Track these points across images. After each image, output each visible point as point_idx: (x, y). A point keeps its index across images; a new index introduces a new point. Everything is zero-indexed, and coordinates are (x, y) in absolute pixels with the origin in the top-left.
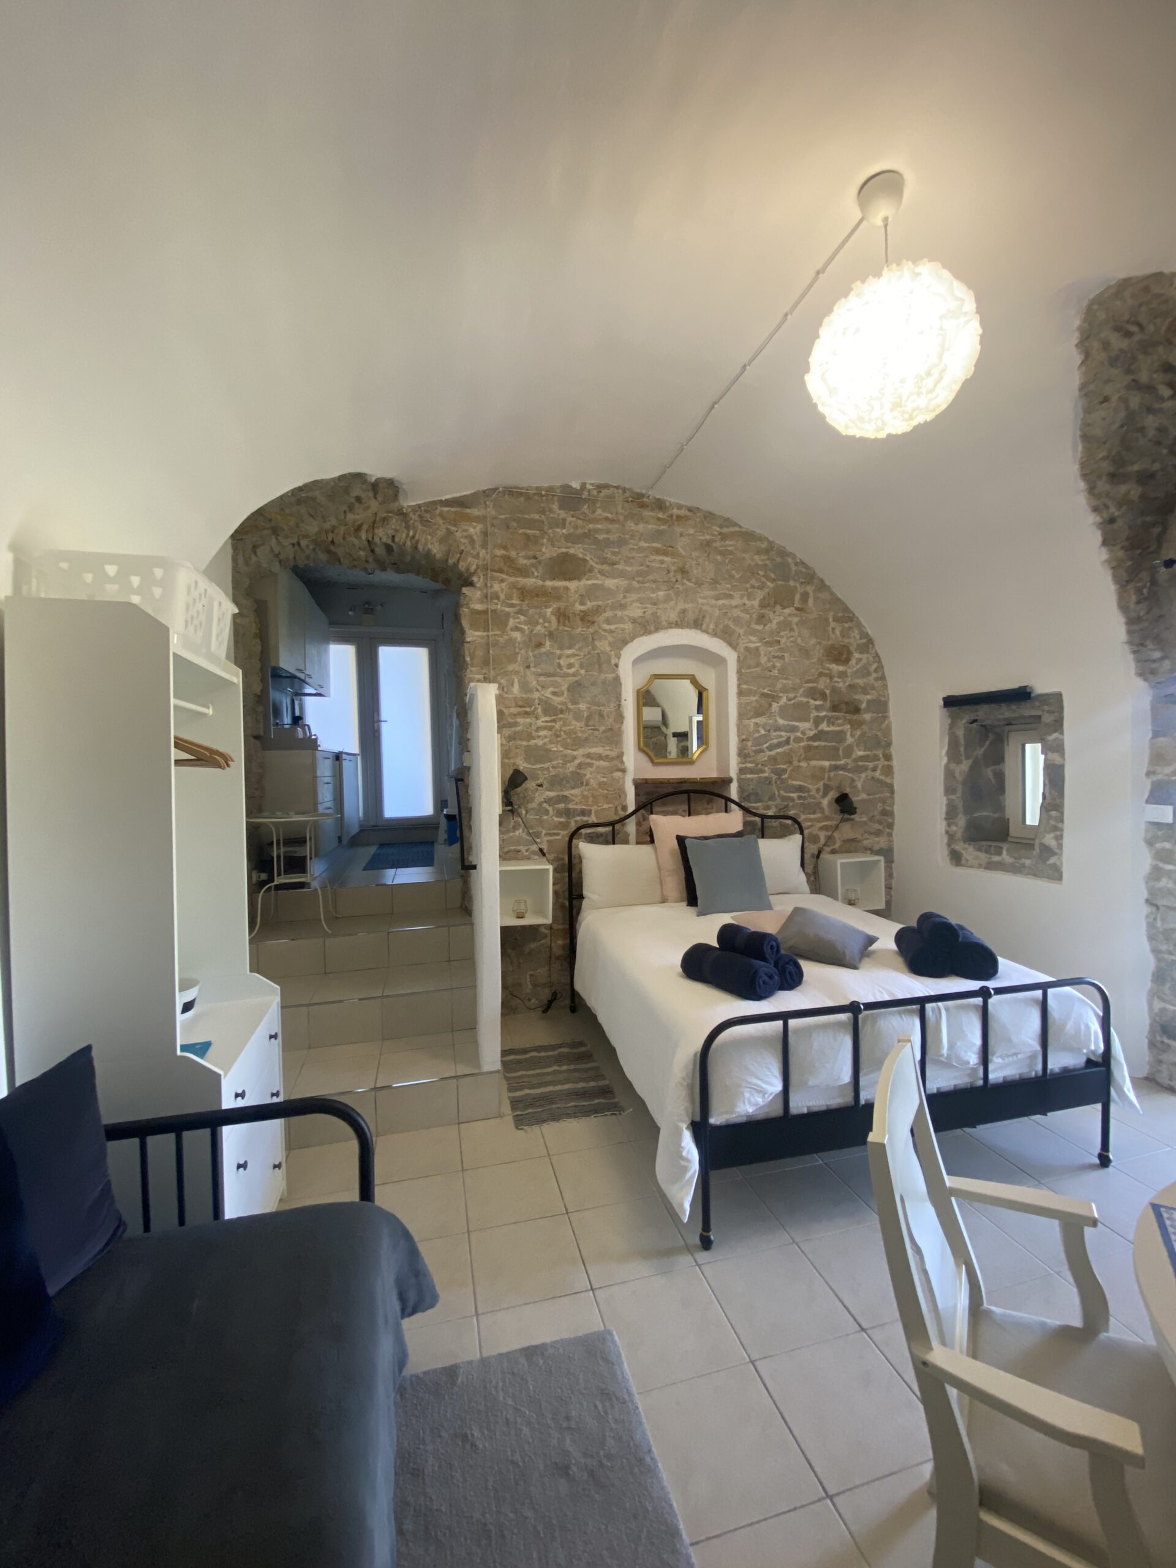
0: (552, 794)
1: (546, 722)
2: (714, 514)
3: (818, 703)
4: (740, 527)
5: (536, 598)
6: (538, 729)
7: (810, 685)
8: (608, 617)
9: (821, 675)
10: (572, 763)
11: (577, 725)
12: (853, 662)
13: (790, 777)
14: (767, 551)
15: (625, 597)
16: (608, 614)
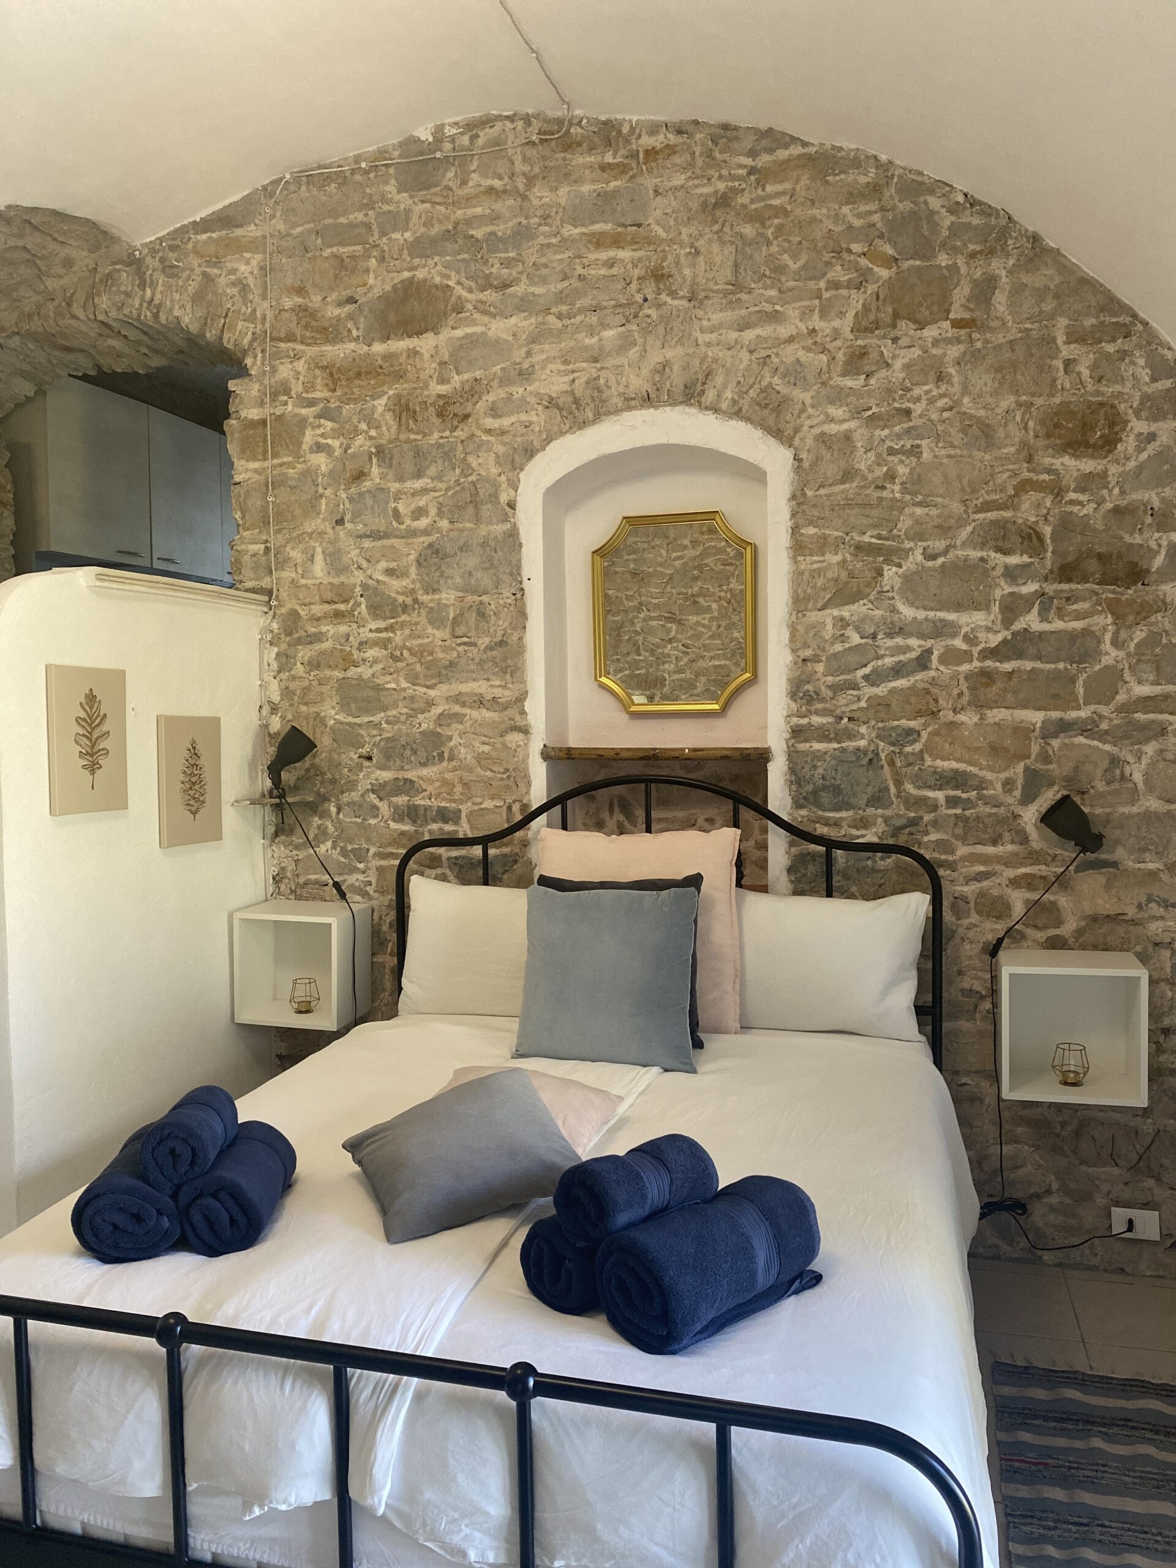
0: (386, 775)
1: (378, 630)
2: (736, 128)
3: (1014, 560)
4: (805, 144)
5: (357, 382)
6: (363, 645)
7: (992, 515)
8: (494, 402)
9: (1023, 487)
10: (427, 714)
11: (436, 635)
12: (1128, 444)
13: (928, 748)
14: (875, 190)
15: (529, 354)
16: (496, 395)
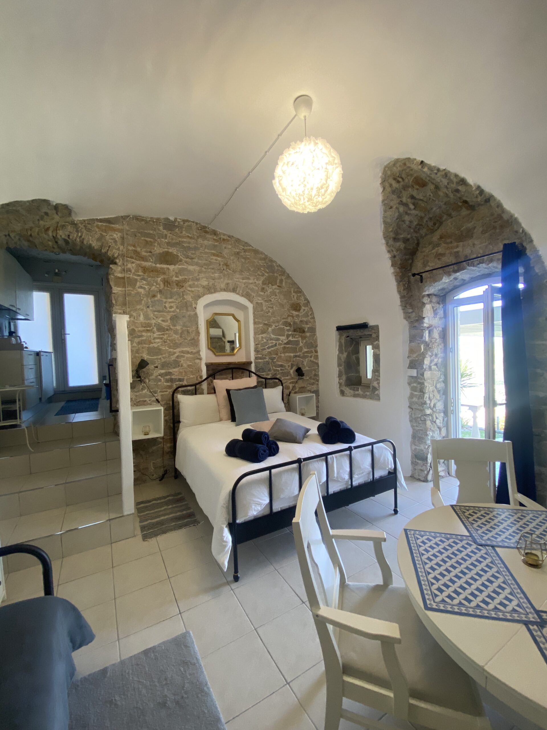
0: (163, 371)
1: (159, 335)
2: (240, 240)
3: (288, 328)
4: (252, 247)
5: (152, 273)
6: (154, 338)
7: (285, 320)
9: (289, 316)
10: (174, 356)
11: (176, 337)
12: (302, 310)
13: (277, 360)
14: (264, 259)
15: (198, 275)
16: (191, 283)
